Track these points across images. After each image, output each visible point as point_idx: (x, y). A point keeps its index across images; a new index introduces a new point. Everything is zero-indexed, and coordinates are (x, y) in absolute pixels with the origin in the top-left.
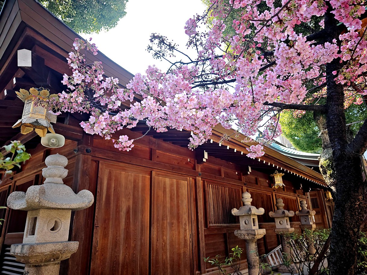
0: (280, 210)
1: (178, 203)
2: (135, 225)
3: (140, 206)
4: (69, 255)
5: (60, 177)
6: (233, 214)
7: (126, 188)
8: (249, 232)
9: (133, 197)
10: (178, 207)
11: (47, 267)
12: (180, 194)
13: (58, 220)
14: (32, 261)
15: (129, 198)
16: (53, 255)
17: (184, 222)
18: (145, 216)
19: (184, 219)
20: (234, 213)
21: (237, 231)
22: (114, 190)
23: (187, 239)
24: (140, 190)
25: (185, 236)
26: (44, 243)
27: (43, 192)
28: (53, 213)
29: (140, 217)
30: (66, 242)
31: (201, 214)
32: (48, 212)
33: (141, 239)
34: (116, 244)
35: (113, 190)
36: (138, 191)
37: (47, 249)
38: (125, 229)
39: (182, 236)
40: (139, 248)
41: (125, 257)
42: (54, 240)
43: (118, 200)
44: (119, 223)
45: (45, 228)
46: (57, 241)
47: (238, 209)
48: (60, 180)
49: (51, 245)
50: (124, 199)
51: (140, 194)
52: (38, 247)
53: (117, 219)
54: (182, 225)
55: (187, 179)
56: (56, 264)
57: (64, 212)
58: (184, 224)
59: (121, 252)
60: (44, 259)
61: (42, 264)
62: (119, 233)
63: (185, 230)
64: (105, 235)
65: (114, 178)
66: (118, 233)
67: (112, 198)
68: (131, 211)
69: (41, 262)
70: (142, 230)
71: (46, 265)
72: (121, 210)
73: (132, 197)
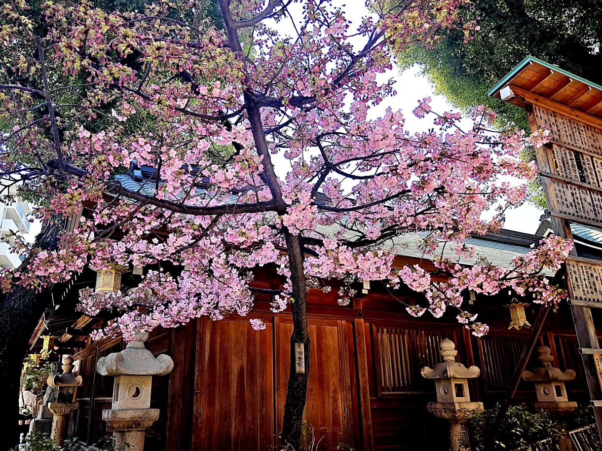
0: (544, 369)
1: (320, 359)
2: (252, 391)
3: (258, 365)
4: (151, 423)
5: (140, 341)
6: (423, 375)
7: (237, 342)
8: (446, 407)
9: (247, 354)
10: (321, 365)
11: (130, 434)
12: (323, 347)
13: (139, 387)
14: (115, 426)
15: (242, 356)
16: (135, 422)
17: (332, 388)
18: (266, 380)
19: (331, 384)
20: (425, 375)
21: (430, 404)
22: (220, 346)
23: (339, 413)
24: (258, 343)
25: (335, 408)
26: (125, 410)
27: (120, 360)
28: (133, 379)
29: (259, 380)
30: (147, 409)
31: (364, 375)
32: (129, 378)
33: (261, 410)
34: (226, 416)
35: (218, 346)
36: (255, 345)
37: (128, 415)
38: (237, 396)
39: (329, 408)
40: (259, 422)
41: (238, 433)
42: (136, 407)
43: (226, 359)
44: (229, 388)
45: (127, 395)
46: (138, 407)
47: (431, 368)
48: (141, 345)
49: (131, 412)
50: (234, 357)
51: (258, 349)
52: (120, 413)
53: (227, 384)
54: (329, 392)
55: (337, 322)
56: (139, 431)
57: (145, 378)
58: (331, 390)
59: (233, 426)
60: (126, 425)
61: (126, 430)
62: (230, 402)
63: (335, 400)
64: (211, 403)
65: (219, 330)
66: (228, 401)
67: (218, 356)
68: (245, 372)
69: (124, 427)
70: (262, 397)
71: (129, 431)
72: (231, 372)
73: (245, 354)
